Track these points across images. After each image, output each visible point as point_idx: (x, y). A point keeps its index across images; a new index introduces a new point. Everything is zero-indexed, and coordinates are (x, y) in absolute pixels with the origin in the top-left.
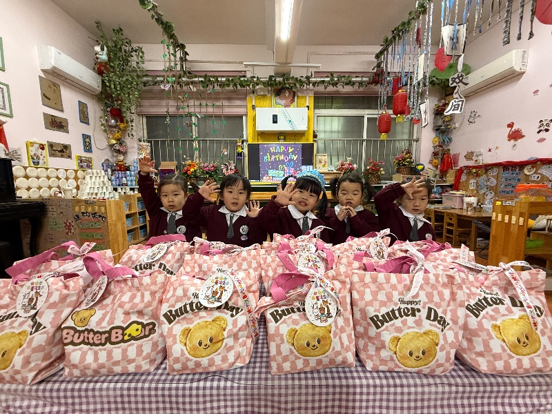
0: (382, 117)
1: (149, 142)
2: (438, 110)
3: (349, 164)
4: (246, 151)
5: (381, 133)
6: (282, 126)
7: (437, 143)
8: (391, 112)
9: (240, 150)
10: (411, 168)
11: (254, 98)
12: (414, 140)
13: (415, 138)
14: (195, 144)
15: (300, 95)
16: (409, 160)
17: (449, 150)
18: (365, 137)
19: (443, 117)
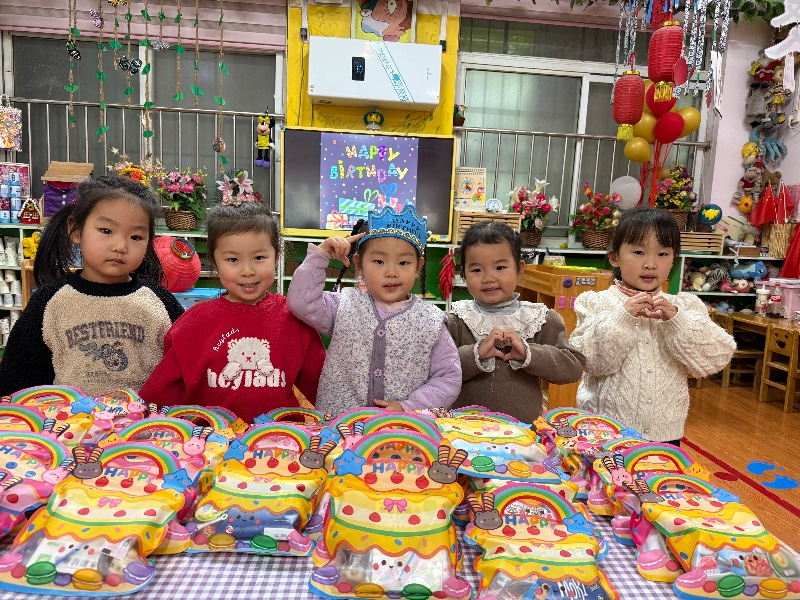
0: (623, 84)
1: (16, 105)
2: (756, 77)
3: (540, 197)
4: (279, 147)
5: (620, 122)
6: (375, 88)
7: (753, 156)
8: (644, 71)
9: (264, 143)
10: (690, 215)
11: (305, 9)
12: (699, 147)
13: (702, 138)
14: (145, 121)
15: (425, 10)
16: (684, 193)
17: (778, 175)
18: (582, 131)
19: (768, 94)
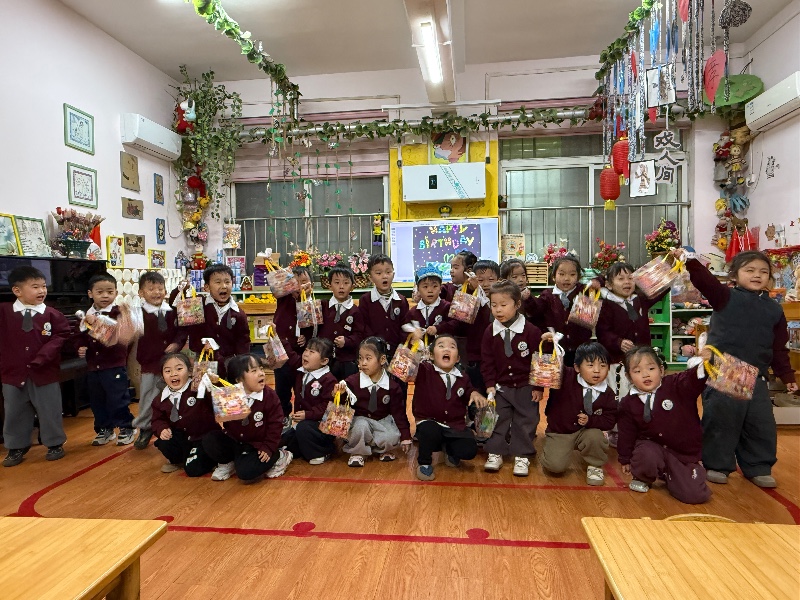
1: (238, 222)
2: (717, 153)
3: (563, 250)
4: (387, 233)
5: (606, 199)
7: (723, 209)
11: (400, 149)
13: (685, 200)
15: (474, 139)
17: (746, 221)
18: (592, 202)
19: (727, 165)
